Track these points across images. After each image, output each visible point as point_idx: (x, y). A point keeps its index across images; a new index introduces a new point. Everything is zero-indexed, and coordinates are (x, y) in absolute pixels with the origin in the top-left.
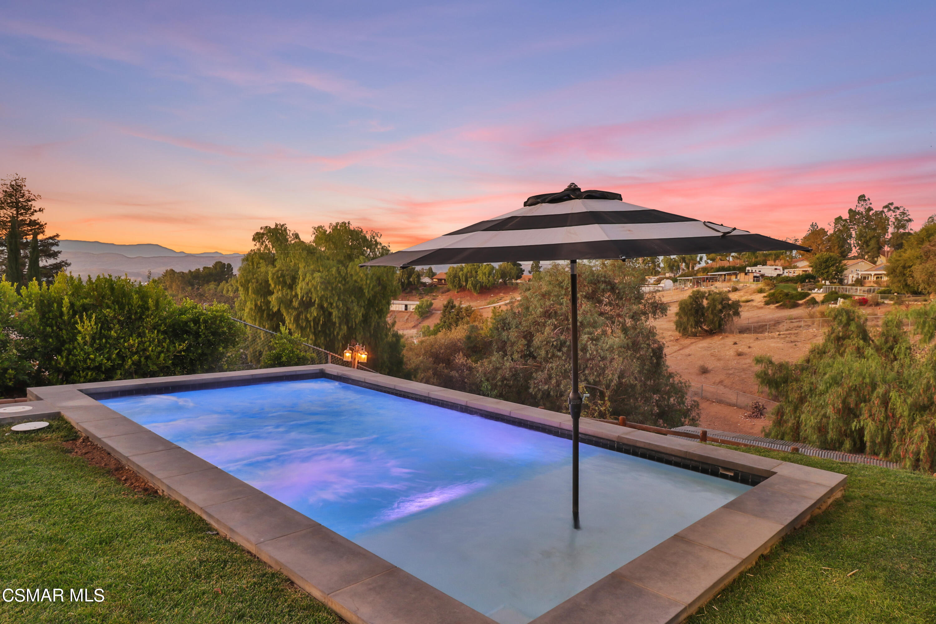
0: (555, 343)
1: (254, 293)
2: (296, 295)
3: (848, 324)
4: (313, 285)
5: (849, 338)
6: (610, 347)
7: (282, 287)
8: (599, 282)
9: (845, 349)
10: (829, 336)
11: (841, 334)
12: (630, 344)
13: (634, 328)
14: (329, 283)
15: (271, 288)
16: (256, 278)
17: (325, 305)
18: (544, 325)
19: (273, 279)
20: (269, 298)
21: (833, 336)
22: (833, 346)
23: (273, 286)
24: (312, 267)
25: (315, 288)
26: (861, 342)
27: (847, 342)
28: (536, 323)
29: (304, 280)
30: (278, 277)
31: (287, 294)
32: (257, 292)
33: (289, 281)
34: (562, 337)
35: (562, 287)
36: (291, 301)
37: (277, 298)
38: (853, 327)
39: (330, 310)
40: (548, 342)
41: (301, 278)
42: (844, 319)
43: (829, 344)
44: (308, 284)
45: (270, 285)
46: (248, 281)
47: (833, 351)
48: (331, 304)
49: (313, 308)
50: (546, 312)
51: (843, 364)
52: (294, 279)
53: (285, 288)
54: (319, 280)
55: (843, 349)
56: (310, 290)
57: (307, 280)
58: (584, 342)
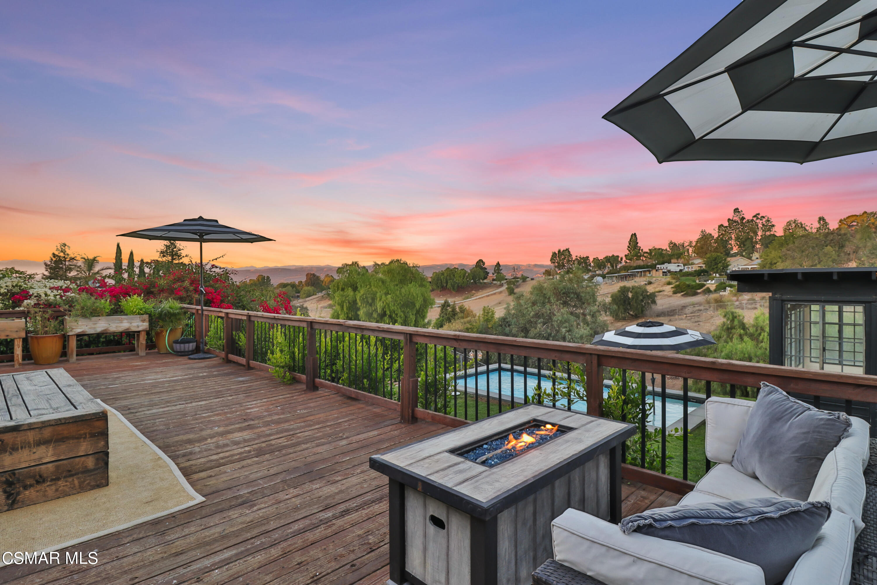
0: (545, 335)
1: (347, 309)
2: (376, 310)
3: (733, 321)
4: (386, 303)
5: (734, 329)
6: (580, 337)
7: (366, 305)
8: (569, 293)
9: (733, 335)
10: (723, 327)
11: (729, 326)
12: (593, 334)
13: (594, 322)
14: (395, 301)
15: (358, 306)
16: (348, 300)
17: (394, 316)
18: (536, 323)
19: (360, 300)
20: (359, 313)
21: (725, 327)
22: (725, 334)
23: (360, 304)
24: (384, 291)
25: (389, 305)
26: (742, 331)
27: (733, 331)
28: (530, 322)
29: (380, 300)
30: (363, 299)
31: (369, 309)
32: (349, 309)
33: (370, 301)
34: (549, 331)
35: (546, 298)
36: (372, 314)
37: (363, 312)
38: (736, 322)
39: (396, 318)
40: (540, 334)
41: (378, 299)
42: (731, 317)
43: (723, 332)
44: (383, 303)
45: (357, 304)
46: (343, 302)
47: (725, 336)
48: (397, 314)
49: (385, 318)
50: (537, 314)
51: (732, 347)
52: (373, 299)
53: (367, 306)
54: (390, 300)
55: (731, 335)
56: (385, 307)
57: (383, 300)
58: (563, 334)
